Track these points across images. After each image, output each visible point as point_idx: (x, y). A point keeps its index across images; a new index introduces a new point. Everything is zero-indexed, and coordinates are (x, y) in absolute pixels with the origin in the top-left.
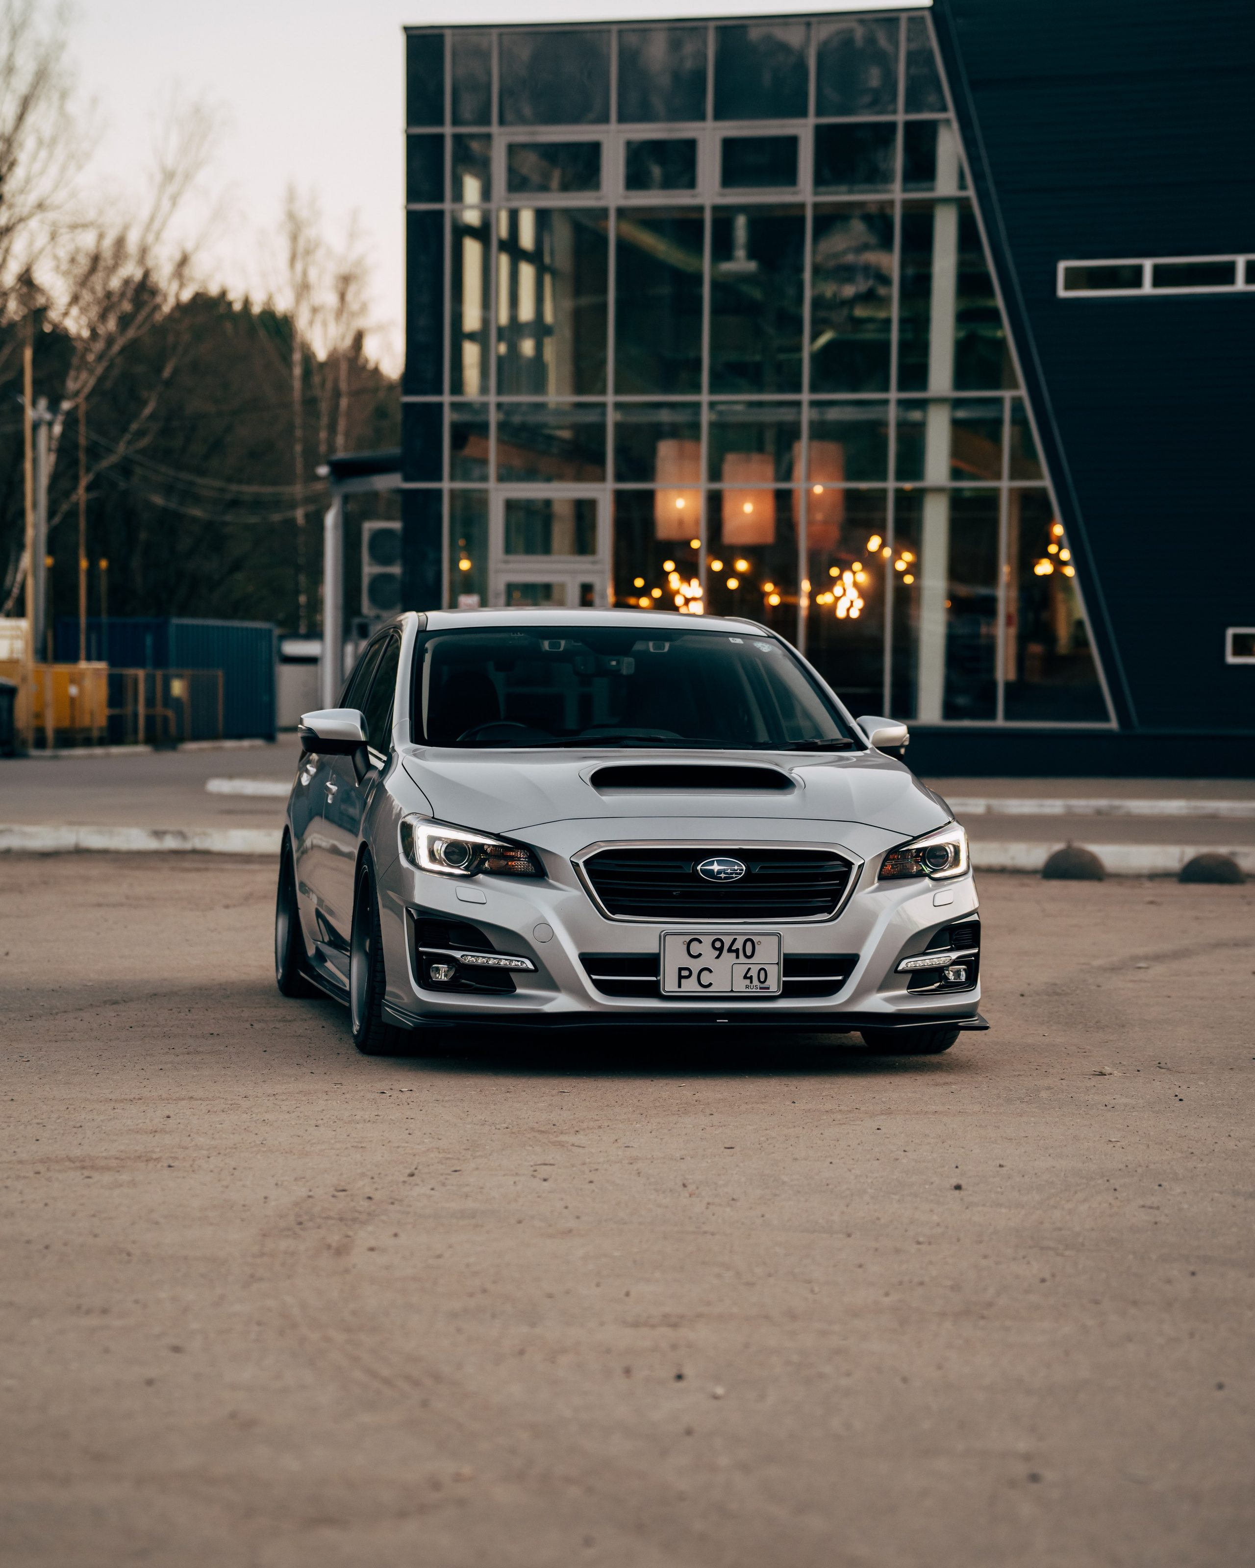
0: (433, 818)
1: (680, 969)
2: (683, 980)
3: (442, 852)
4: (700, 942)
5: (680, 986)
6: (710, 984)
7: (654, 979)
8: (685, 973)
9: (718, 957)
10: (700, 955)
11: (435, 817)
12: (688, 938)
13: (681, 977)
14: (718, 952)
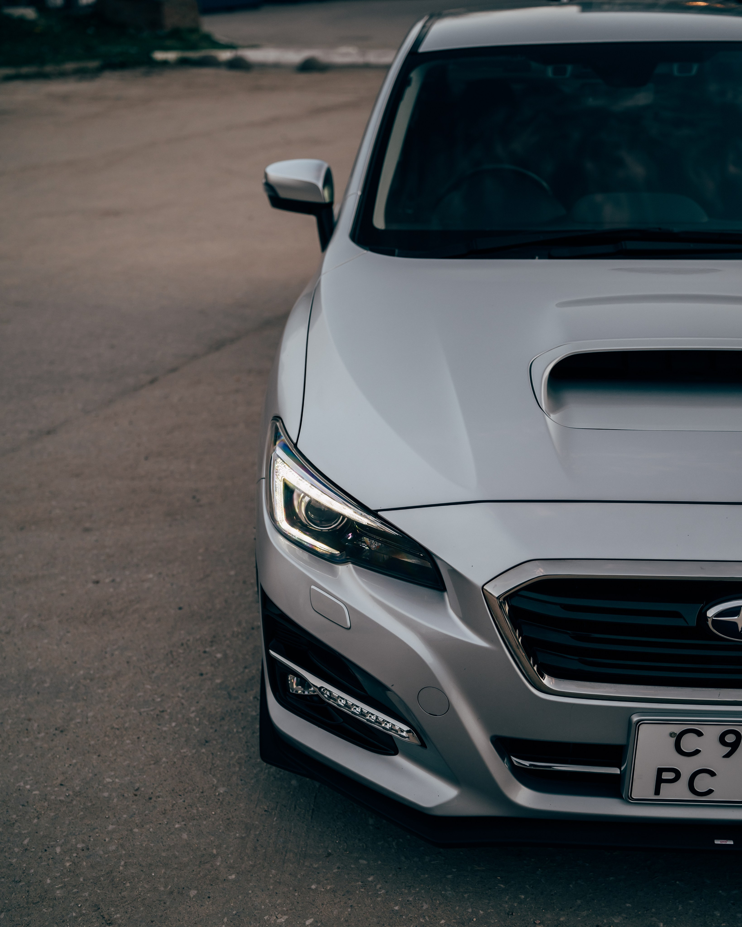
0: (295, 445)
1: (660, 771)
2: (663, 785)
3: (303, 504)
4: (699, 734)
5: (657, 792)
6: (710, 791)
7: (617, 771)
8: (666, 776)
9: (728, 756)
10: (697, 752)
11: (299, 446)
12: (678, 729)
13: (659, 781)
14: (728, 749)
